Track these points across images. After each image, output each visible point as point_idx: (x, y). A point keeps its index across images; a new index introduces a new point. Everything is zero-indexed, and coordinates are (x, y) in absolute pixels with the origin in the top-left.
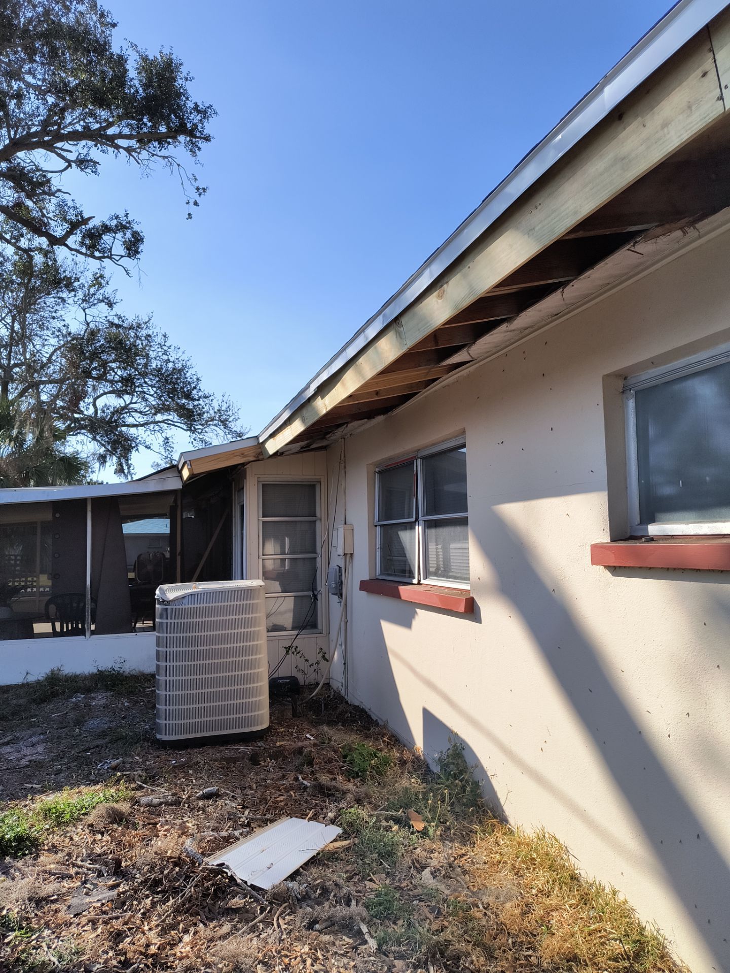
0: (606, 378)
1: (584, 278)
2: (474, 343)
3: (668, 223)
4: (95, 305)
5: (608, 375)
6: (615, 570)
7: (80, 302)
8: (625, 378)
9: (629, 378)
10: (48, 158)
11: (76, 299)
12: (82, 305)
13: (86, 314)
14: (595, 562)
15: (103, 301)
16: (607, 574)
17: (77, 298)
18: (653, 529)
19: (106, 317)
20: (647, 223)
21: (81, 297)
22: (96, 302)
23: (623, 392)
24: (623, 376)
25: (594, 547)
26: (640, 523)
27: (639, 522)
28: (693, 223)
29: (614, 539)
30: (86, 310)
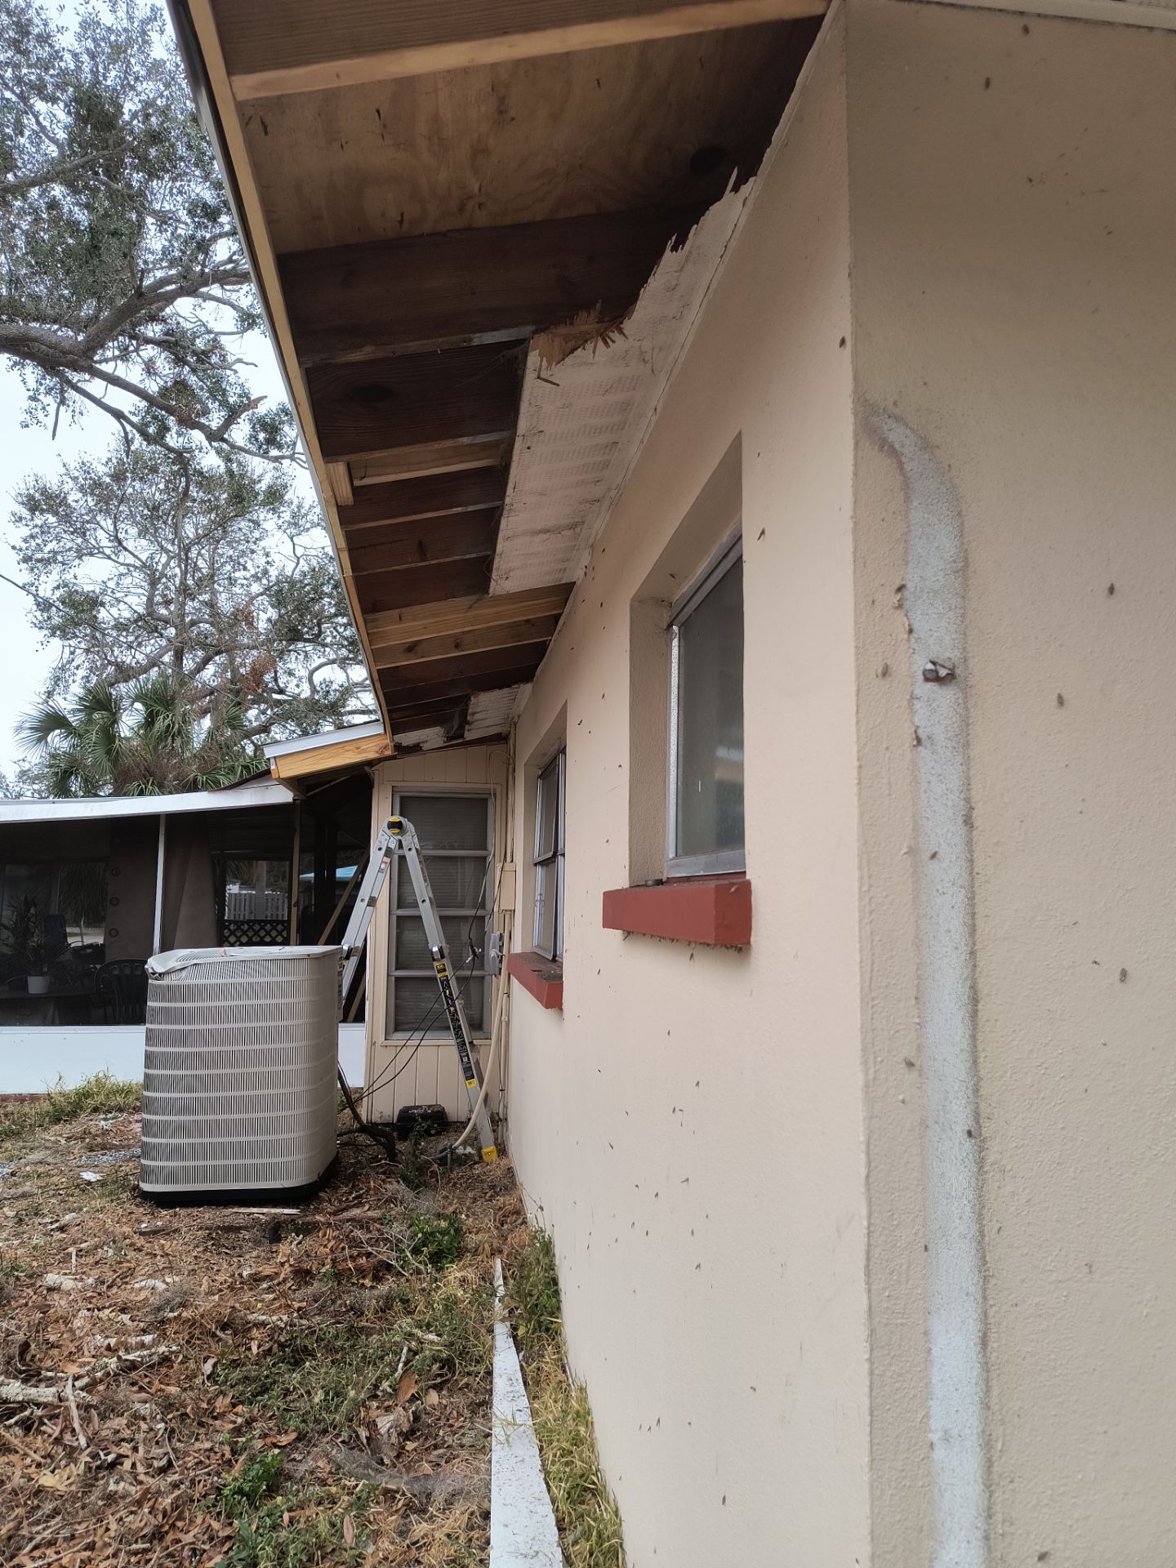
0: (638, 606)
4: (308, 530)
5: (639, 600)
7: (286, 526)
8: (671, 605)
10: (220, 315)
11: (280, 522)
12: (288, 531)
13: (294, 545)
14: (608, 923)
15: (318, 524)
17: (282, 520)
19: (323, 548)
21: (287, 518)
22: (308, 525)
23: (668, 629)
24: (667, 601)
25: (606, 894)
26: (677, 856)
27: (674, 855)
29: (635, 884)
30: (294, 539)
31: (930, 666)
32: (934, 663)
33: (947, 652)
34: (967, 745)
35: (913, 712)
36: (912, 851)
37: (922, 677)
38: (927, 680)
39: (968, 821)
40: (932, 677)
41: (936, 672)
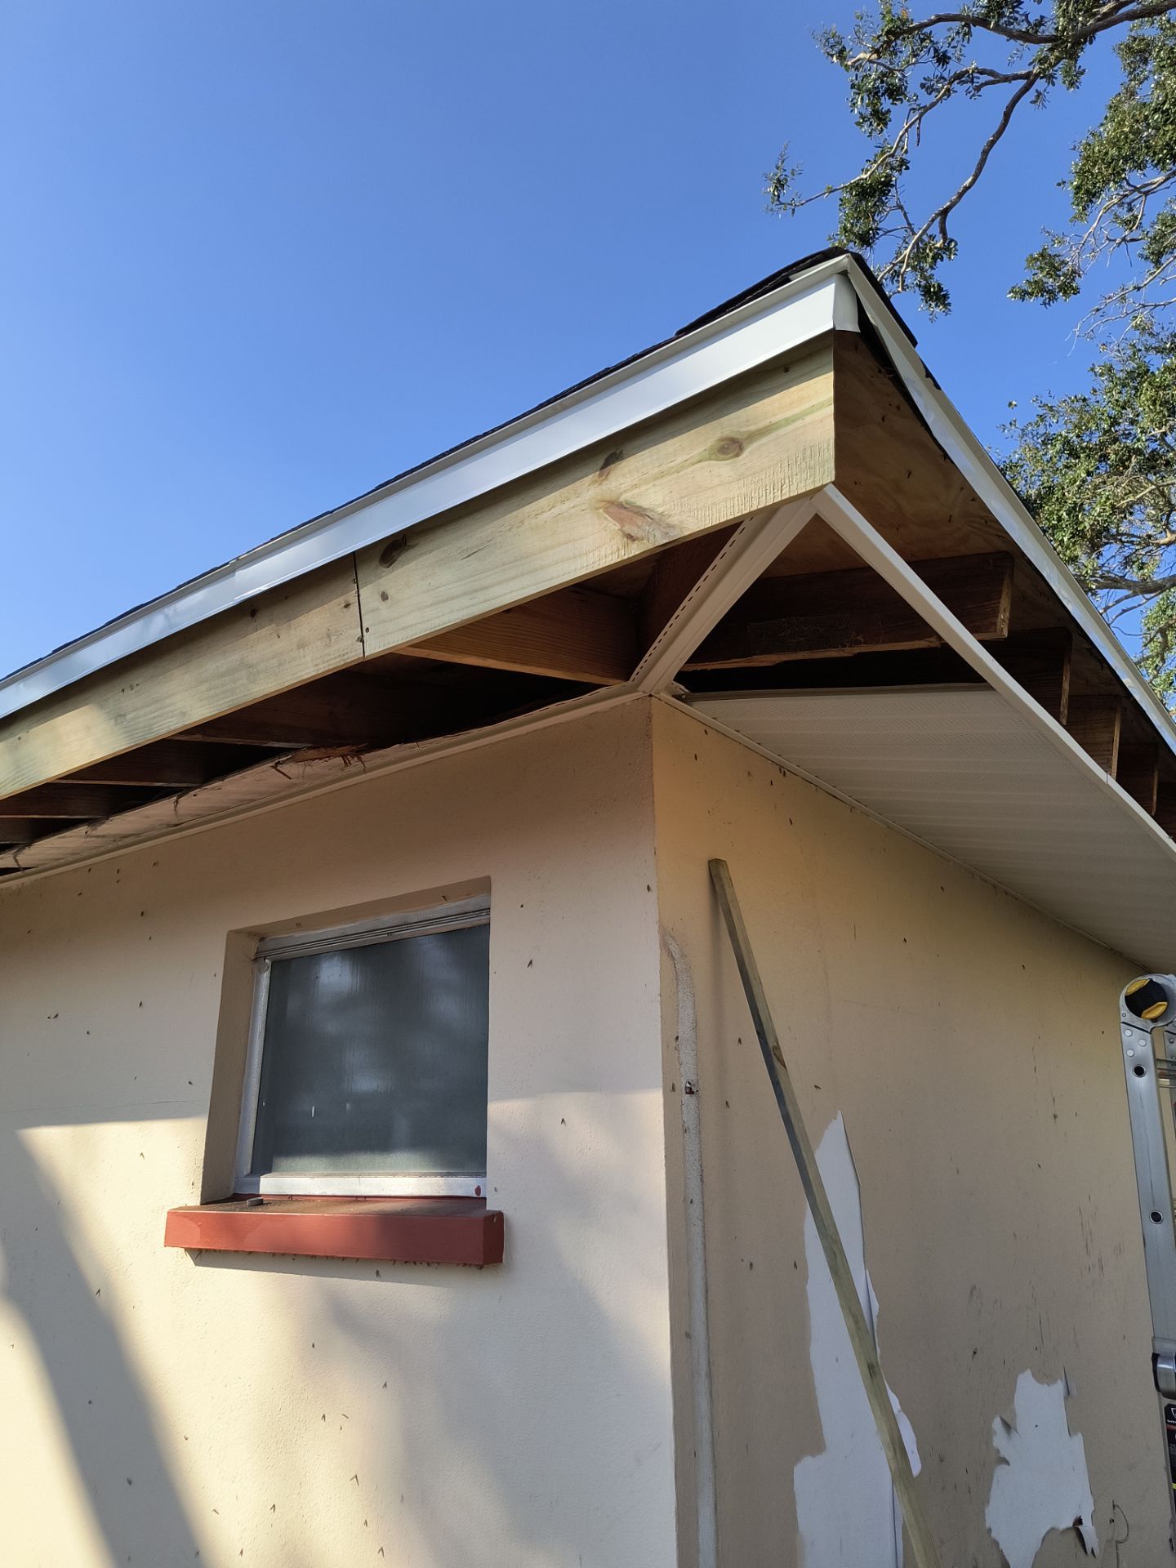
0: (234, 936)
1: (212, 789)
2: (29, 845)
3: (324, 746)
5: (238, 932)
6: (201, 1255)
8: (262, 939)
9: (267, 940)
14: (169, 1241)
16: (188, 1260)
18: (268, 1185)
20: (296, 742)
23: (255, 960)
24: (259, 935)
25: (173, 1215)
26: (251, 1172)
27: (249, 1171)
28: (358, 753)
29: (207, 1201)
31: (688, 1085)
32: (689, 1083)
33: (693, 1078)
34: (700, 1132)
35: (682, 1113)
36: (685, 1200)
37: (684, 1092)
38: (687, 1093)
39: (702, 1180)
40: (690, 1092)
41: (691, 1089)
